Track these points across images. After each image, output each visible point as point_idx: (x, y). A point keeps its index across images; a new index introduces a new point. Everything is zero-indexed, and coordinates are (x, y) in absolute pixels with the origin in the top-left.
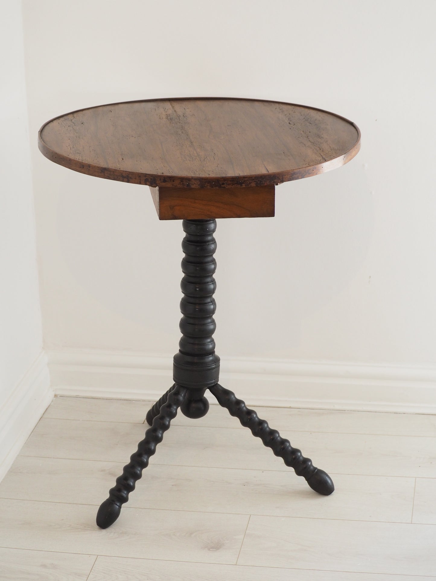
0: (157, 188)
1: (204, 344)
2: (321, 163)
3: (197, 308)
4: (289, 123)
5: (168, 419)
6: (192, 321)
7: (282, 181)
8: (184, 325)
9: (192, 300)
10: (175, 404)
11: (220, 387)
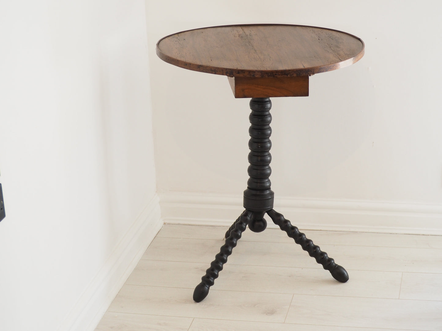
0: (234, 78)
1: (264, 183)
2: (338, 62)
3: (259, 159)
4: (319, 39)
5: (240, 232)
6: (255, 167)
7: (313, 74)
8: (250, 170)
9: (256, 154)
10: (245, 222)
11: (274, 212)
